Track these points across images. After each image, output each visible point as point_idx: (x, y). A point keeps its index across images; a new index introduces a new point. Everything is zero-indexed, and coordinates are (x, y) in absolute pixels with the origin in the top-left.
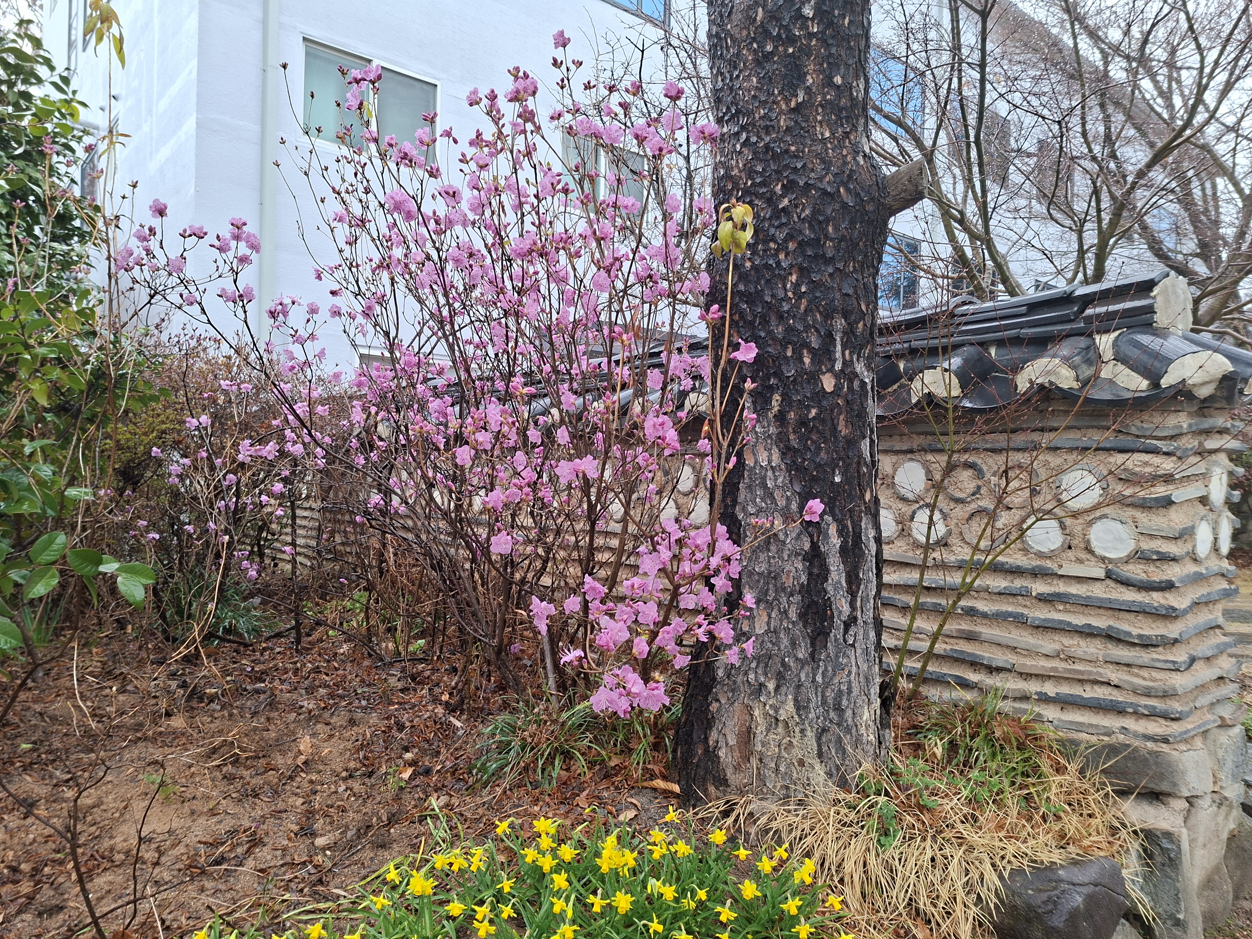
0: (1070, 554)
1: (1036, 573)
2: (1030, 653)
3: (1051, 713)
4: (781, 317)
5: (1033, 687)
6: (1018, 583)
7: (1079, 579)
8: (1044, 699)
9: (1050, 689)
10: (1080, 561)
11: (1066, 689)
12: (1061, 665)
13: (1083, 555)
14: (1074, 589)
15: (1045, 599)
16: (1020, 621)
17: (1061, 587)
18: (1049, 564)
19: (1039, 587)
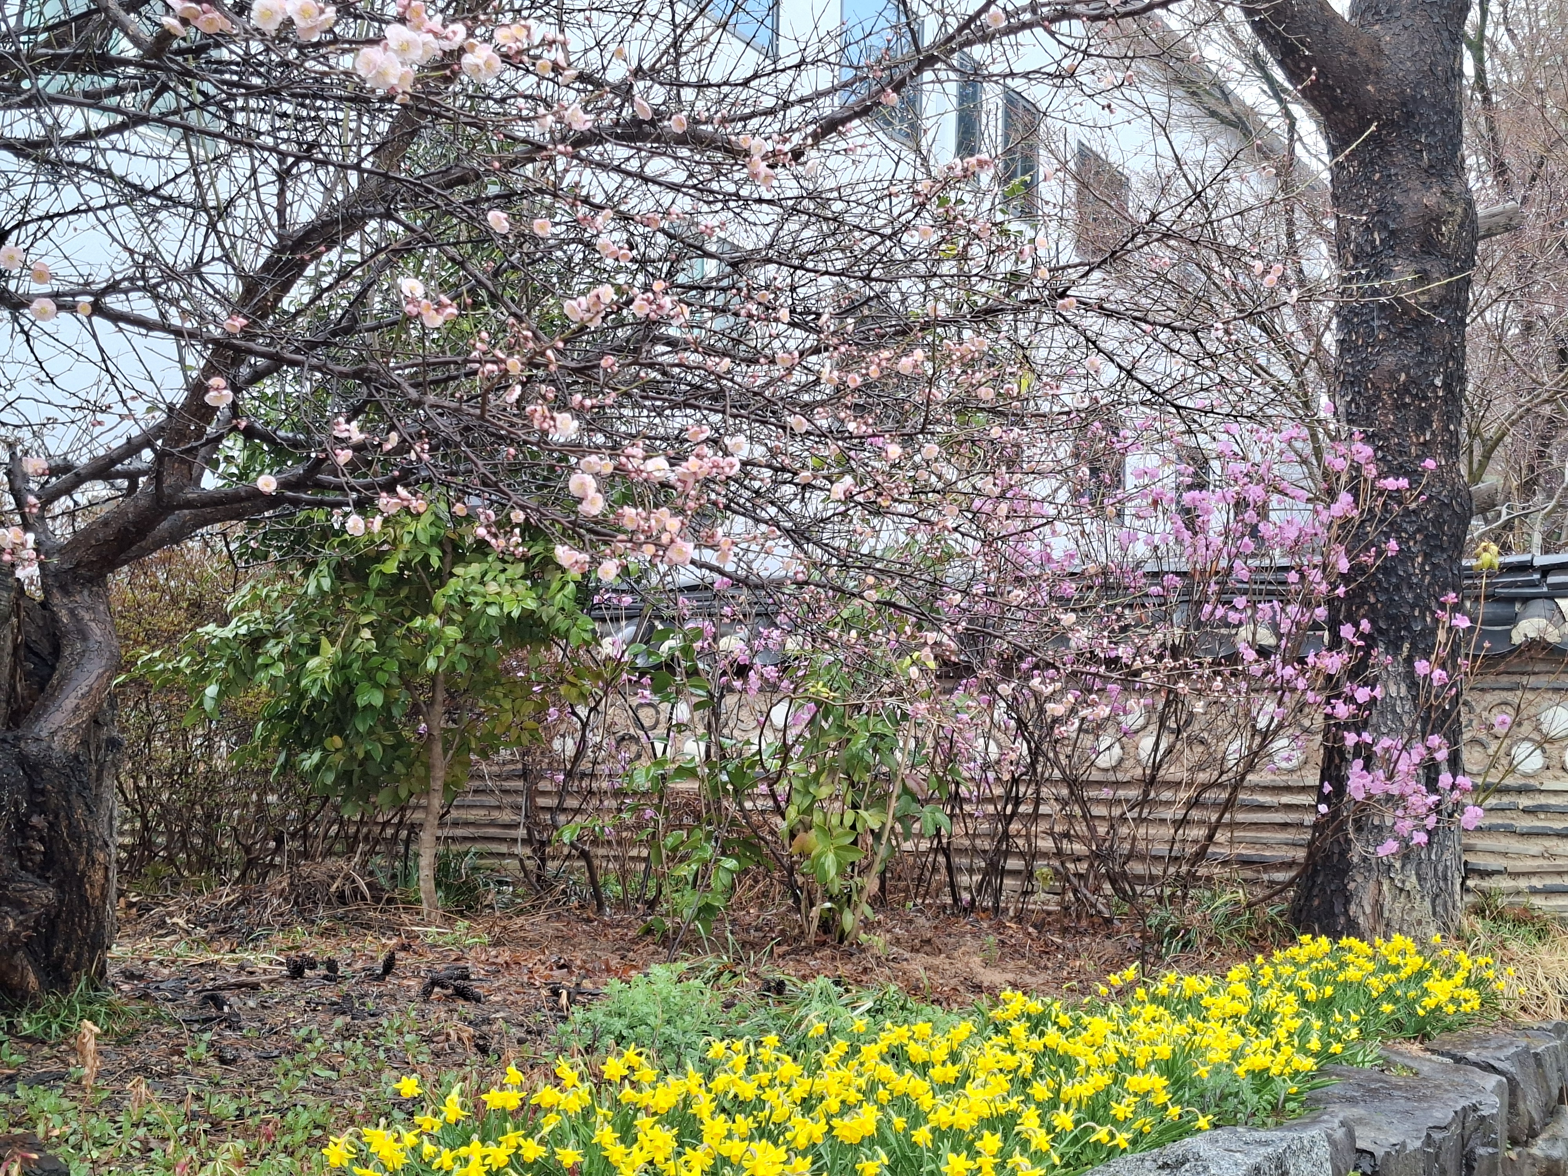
0: (1549, 773)
1: (1520, 791)
2: (1519, 855)
3: (1538, 901)
4: (1410, 586)
5: (1523, 884)
6: (1506, 800)
7: (1555, 792)
8: (1534, 891)
9: (1537, 883)
10: (1557, 778)
11: (1549, 881)
12: (1545, 863)
13: (1560, 773)
14: (1553, 801)
15: (1528, 811)
16: (1510, 831)
17: (1542, 800)
18: (1532, 782)
19: (1524, 801)
